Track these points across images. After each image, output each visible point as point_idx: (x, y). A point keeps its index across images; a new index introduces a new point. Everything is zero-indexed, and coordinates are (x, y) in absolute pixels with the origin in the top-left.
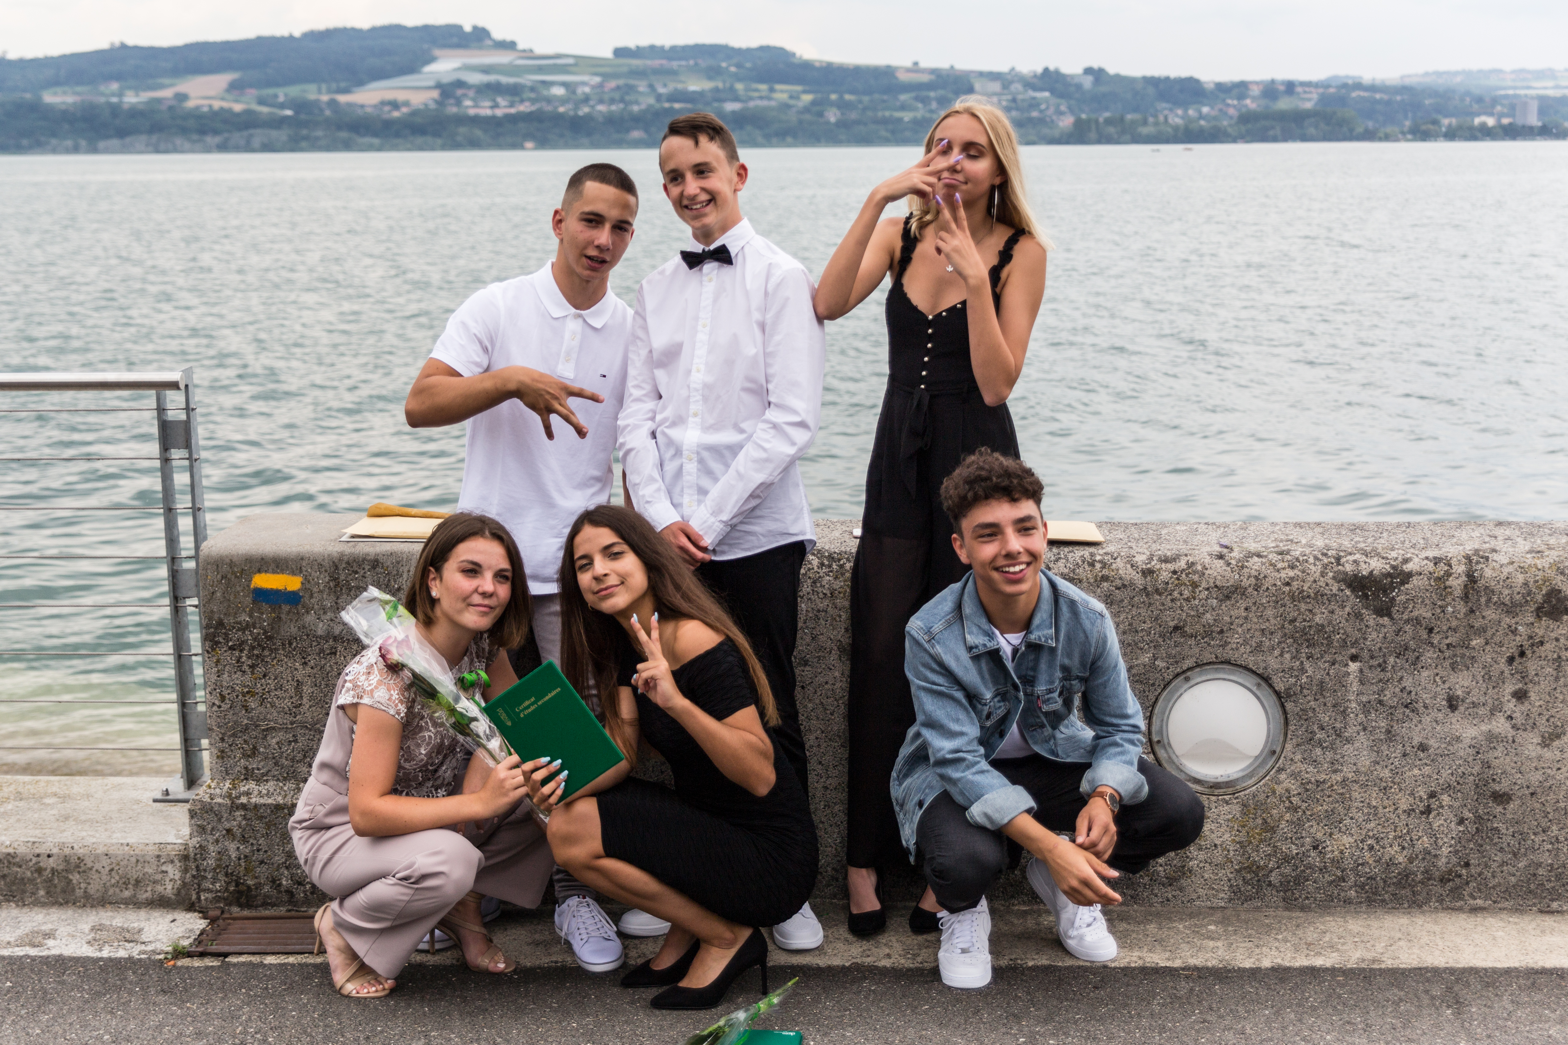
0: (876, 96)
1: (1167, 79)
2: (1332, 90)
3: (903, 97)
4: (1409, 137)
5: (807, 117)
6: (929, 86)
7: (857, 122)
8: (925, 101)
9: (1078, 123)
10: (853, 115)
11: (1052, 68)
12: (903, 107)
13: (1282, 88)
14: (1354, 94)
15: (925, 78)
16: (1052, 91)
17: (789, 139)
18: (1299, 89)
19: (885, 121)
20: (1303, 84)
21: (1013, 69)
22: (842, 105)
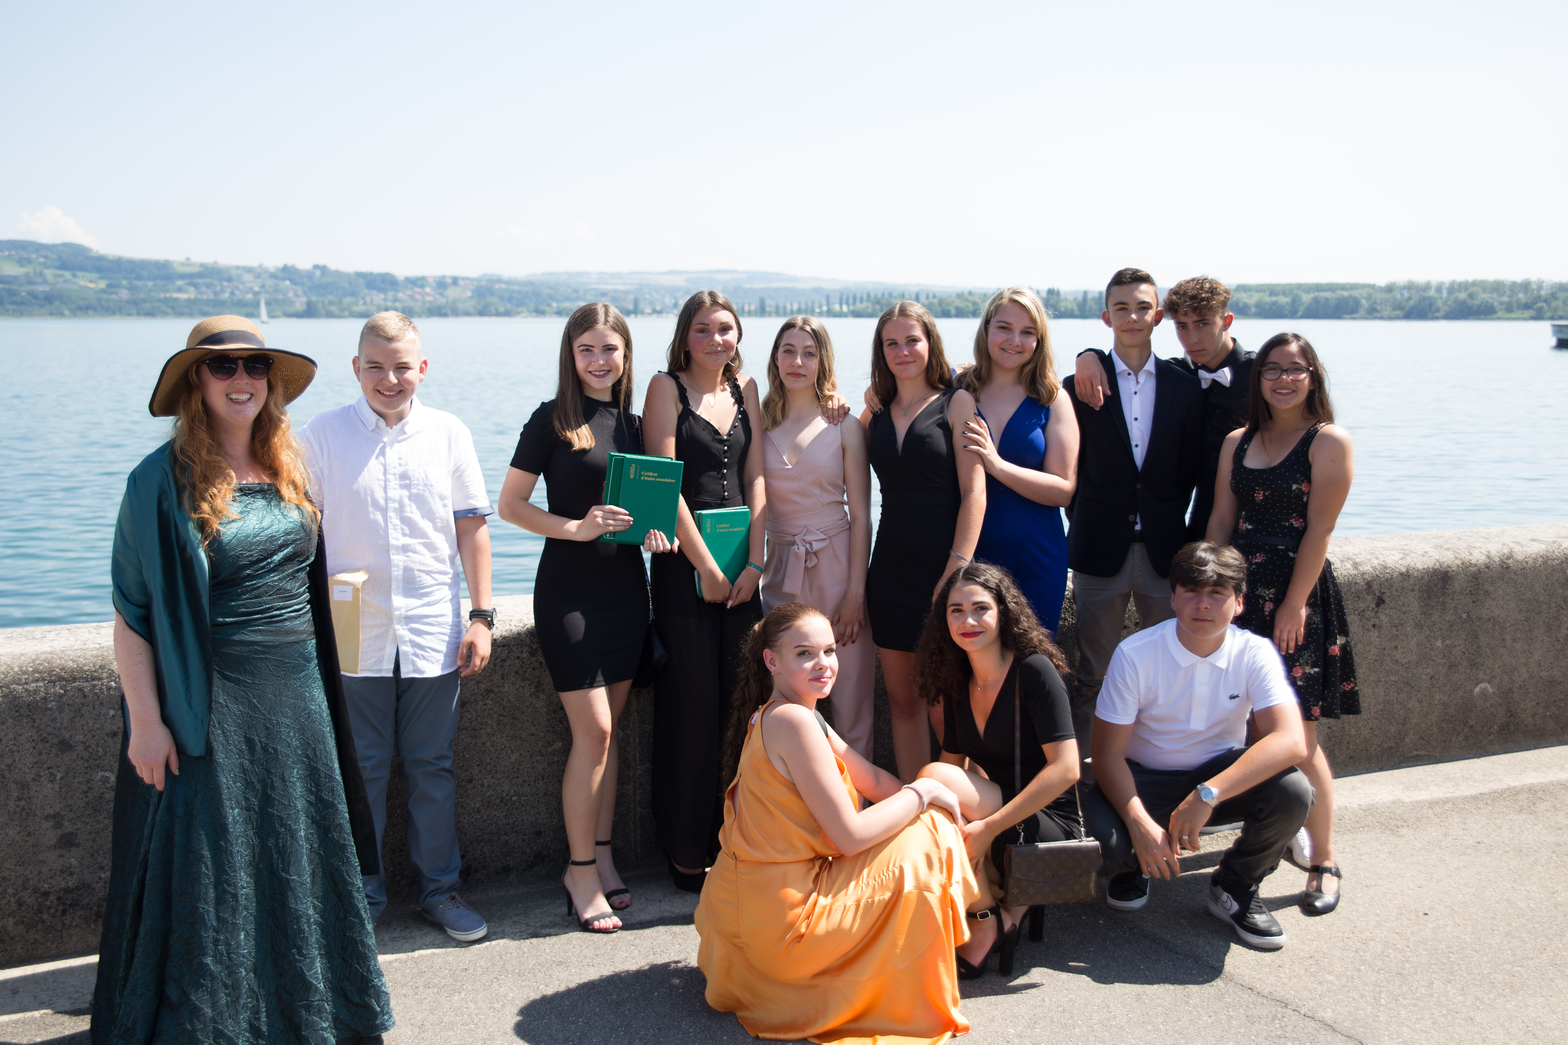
0: (159, 282)
1: (371, 274)
2: (484, 283)
3: (180, 283)
4: (534, 314)
5: (105, 296)
6: (199, 275)
7: (145, 301)
8: (195, 285)
9: (309, 303)
10: (142, 296)
11: (290, 264)
12: (180, 290)
13: (449, 281)
14: (497, 286)
15: (195, 270)
16: (291, 281)
17: (91, 312)
18: (461, 283)
19: (166, 301)
20: (463, 279)
21: (260, 266)
22: (132, 289)
